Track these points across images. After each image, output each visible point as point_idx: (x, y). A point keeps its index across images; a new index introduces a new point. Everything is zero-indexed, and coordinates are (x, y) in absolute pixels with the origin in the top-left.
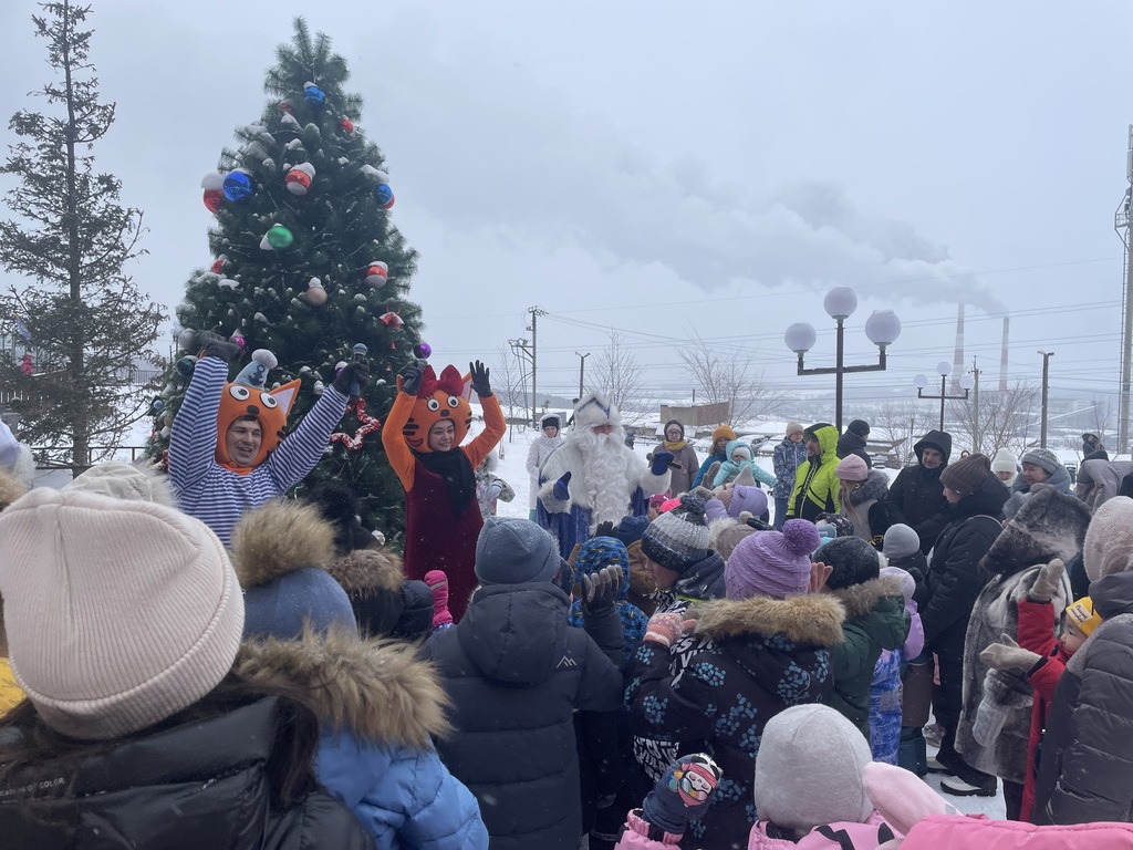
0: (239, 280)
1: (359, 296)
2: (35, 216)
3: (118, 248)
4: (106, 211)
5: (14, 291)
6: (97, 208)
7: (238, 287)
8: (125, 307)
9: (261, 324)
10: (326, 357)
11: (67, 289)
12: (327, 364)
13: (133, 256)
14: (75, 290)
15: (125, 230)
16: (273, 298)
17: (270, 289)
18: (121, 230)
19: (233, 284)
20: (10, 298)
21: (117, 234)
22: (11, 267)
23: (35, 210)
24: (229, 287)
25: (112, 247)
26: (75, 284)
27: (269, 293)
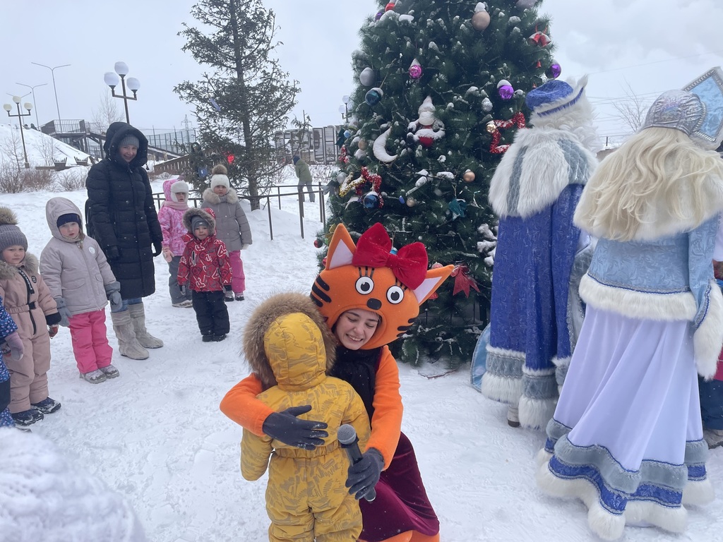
0: (413, 15)
1: (514, 18)
2: (211, 23)
3: (264, 41)
4: (256, 13)
5: (207, 77)
6: (250, 11)
7: (413, 21)
8: (274, 83)
9: (433, 52)
10: (488, 77)
11: (235, 75)
12: (489, 83)
13: (273, 47)
14: (240, 74)
15: (268, 27)
16: (442, 28)
17: (440, 19)
18: (266, 27)
19: (408, 18)
20: (204, 82)
21: (263, 30)
22: (201, 62)
23: (211, 19)
24: (406, 22)
25: (261, 41)
26: (240, 70)
27: (438, 23)
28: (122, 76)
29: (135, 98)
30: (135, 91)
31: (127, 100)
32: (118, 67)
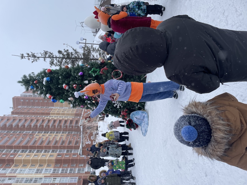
28: (80, 43)
29: (86, 39)
30: (84, 39)
31: (86, 43)
32: (77, 44)
